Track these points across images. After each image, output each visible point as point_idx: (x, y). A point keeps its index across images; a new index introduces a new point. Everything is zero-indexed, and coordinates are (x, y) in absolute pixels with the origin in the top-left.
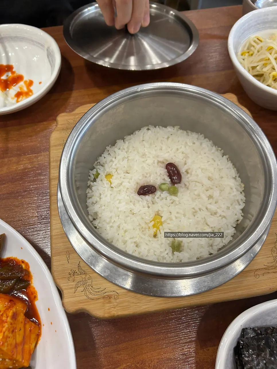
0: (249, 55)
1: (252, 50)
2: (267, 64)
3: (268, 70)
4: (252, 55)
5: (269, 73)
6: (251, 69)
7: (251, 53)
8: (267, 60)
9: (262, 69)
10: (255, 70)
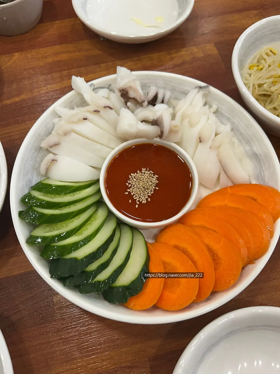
0: (258, 70)
1: (262, 64)
2: (276, 82)
3: (276, 90)
4: (261, 69)
5: (277, 94)
6: (257, 87)
7: (261, 67)
8: (276, 77)
9: (270, 88)
10: (262, 88)
